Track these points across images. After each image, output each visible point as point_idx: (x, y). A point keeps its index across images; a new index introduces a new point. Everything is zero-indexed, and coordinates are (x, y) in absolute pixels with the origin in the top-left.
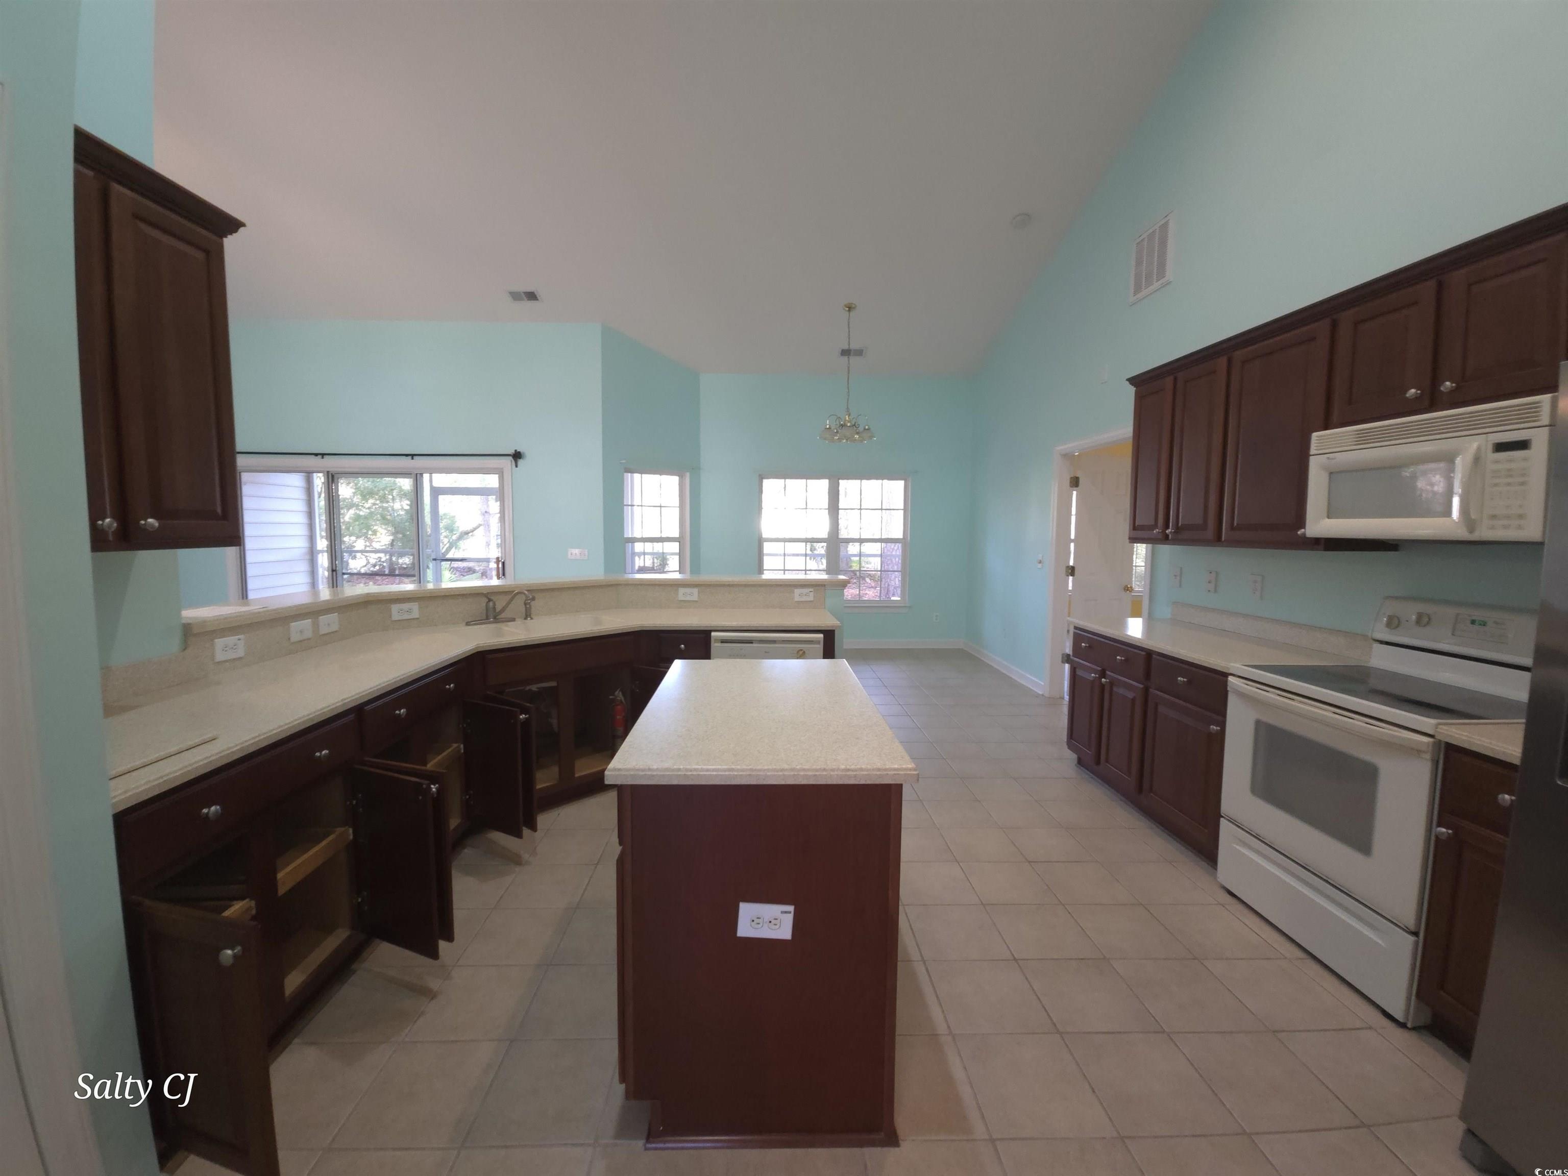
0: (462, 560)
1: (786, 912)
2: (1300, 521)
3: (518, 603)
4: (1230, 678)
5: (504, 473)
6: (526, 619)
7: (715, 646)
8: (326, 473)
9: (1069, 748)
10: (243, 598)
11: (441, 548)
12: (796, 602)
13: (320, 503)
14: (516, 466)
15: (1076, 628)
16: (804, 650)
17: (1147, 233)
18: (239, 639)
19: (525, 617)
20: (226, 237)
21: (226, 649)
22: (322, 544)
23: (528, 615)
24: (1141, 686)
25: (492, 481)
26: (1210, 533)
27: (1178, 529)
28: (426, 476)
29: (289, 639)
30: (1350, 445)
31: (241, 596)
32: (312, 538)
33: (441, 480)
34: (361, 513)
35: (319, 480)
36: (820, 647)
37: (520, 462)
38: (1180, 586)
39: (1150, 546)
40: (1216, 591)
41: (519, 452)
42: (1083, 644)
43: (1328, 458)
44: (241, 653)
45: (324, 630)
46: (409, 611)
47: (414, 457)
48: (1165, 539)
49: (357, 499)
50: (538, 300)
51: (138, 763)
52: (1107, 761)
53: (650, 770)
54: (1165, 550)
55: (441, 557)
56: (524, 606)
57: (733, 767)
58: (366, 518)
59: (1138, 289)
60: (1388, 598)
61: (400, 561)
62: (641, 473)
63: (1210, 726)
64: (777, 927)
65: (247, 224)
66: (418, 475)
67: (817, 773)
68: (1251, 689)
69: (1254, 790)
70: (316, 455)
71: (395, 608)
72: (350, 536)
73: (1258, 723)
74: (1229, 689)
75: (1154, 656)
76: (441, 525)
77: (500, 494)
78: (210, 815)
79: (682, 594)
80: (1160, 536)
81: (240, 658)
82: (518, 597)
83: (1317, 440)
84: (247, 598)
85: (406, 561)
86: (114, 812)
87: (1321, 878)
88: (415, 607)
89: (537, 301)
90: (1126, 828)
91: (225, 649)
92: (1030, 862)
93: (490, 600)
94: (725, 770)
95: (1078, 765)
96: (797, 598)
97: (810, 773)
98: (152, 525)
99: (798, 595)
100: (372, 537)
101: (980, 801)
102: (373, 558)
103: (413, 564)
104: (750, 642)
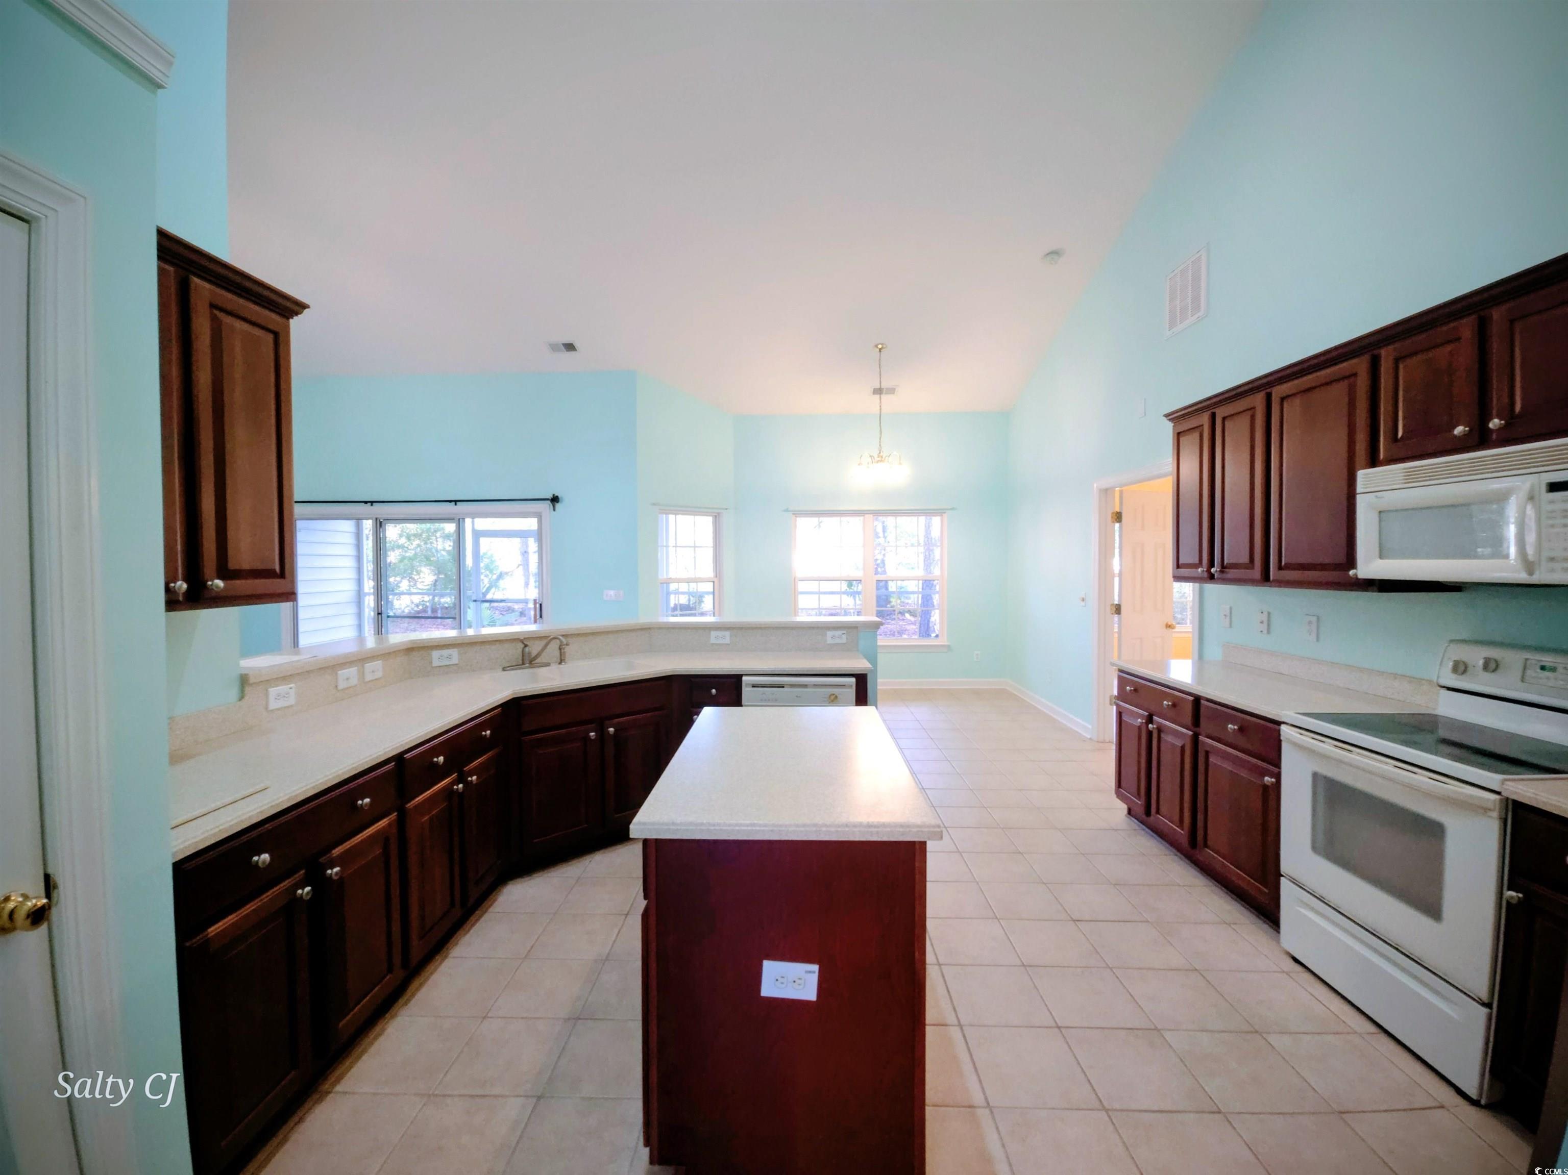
0: (502, 601)
1: (810, 972)
2: (1351, 562)
3: (554, 646)
4: (1283, 728)
5: (543, 518)
6: (560, 663)
7: (746, 691)
8: (375, 519)
9: (1118, 797)
10: (294, 647)
11: (482, 587)
12: (829, 644)
13: (368, 546)
14: (554, 510)
15: (1121, 671)
16: (836, 694)
17: (1180, 269)
18: (291, 688)
19: (559, 661)
20: (292, 318)
21: (278, 698)
22: (369, 585)
23: (561, 661)
24: (1191, 733)
25: (531, 524)
26: (1257, 573)
27: (1223, 567)
28: (468, 521)
29: (336, 686)
30: (1399, 484)
31: (293, 645)
32: (359, 581)
33: (483, 524)
34: (407, 554)
35: (368, 525)
36: (852, 693)
37: (558, 505)
38: (1231, 626)
39: (1197, 585)
40: (1269, 632)
41: (557, 496)
42: (1128, 688)
43: (1376, 497)
44: (292, 701)
45: (369, 677)
46: (449, 657)
47: (458, 503)
48: (1211, 577)
49: (403, 541)
50: (576, 350)
51: (197, 813)
52: (1158, 812)
53: (673, 824)
54: (1211, 588)
55: (481, 597)
56: (559, 651)
57: (756, 822)
58: (410, 559)
59: (1172, 324)
60: (1452, 641)
61: (443, 600)
62: (676, 514)
63: (1264, 777)
64: (801, 987)
65: (311, 306)
66: (461, 520)
67: (839, 829)
68: (1307, 740)
69: (1314, 848)
70: (366, 502)
71: (435, 654)
72: (396, 577)
73: (1315, 776)
74: (1282, 738)
75: (1202, 702)
76: (482, 565)
77: (539, 536)
78: (260, 864)
79: (715, 637)
80: (1206, 575)
81: (292, 706)
82: (554, 641)
83: (1363, 478)
84: (298, 646)
85: (447, 600)
86: (174, 861)
87: (1391, 946)
88: (454, 652)
89: (575, 352)
90: (1179, 885)
91: (278, 696)
92: (1074, 921)
93: (526, 646)
94: (748, 825)
95: (1129, 816)
96: (830, 641)
97: (833, 829)
98: (217, 587)
99: (830, 637)
100: (416, 577)
101: (1022, 854)
102: (417, 599)
103: (455, 604)
104: (782, 686)
